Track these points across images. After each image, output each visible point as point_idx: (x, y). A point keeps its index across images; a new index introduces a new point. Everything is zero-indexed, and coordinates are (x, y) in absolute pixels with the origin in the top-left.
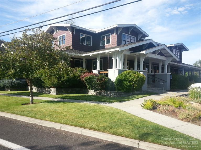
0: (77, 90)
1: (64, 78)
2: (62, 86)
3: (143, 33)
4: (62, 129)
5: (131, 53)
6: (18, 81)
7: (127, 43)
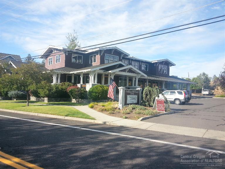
0: (65, 99)
1: (53, 90)
2: (52, 96)
3: (124, 53)
4: (39, 115)
5: (104, 71)
6: (22, 93)
7: (110, 62)
